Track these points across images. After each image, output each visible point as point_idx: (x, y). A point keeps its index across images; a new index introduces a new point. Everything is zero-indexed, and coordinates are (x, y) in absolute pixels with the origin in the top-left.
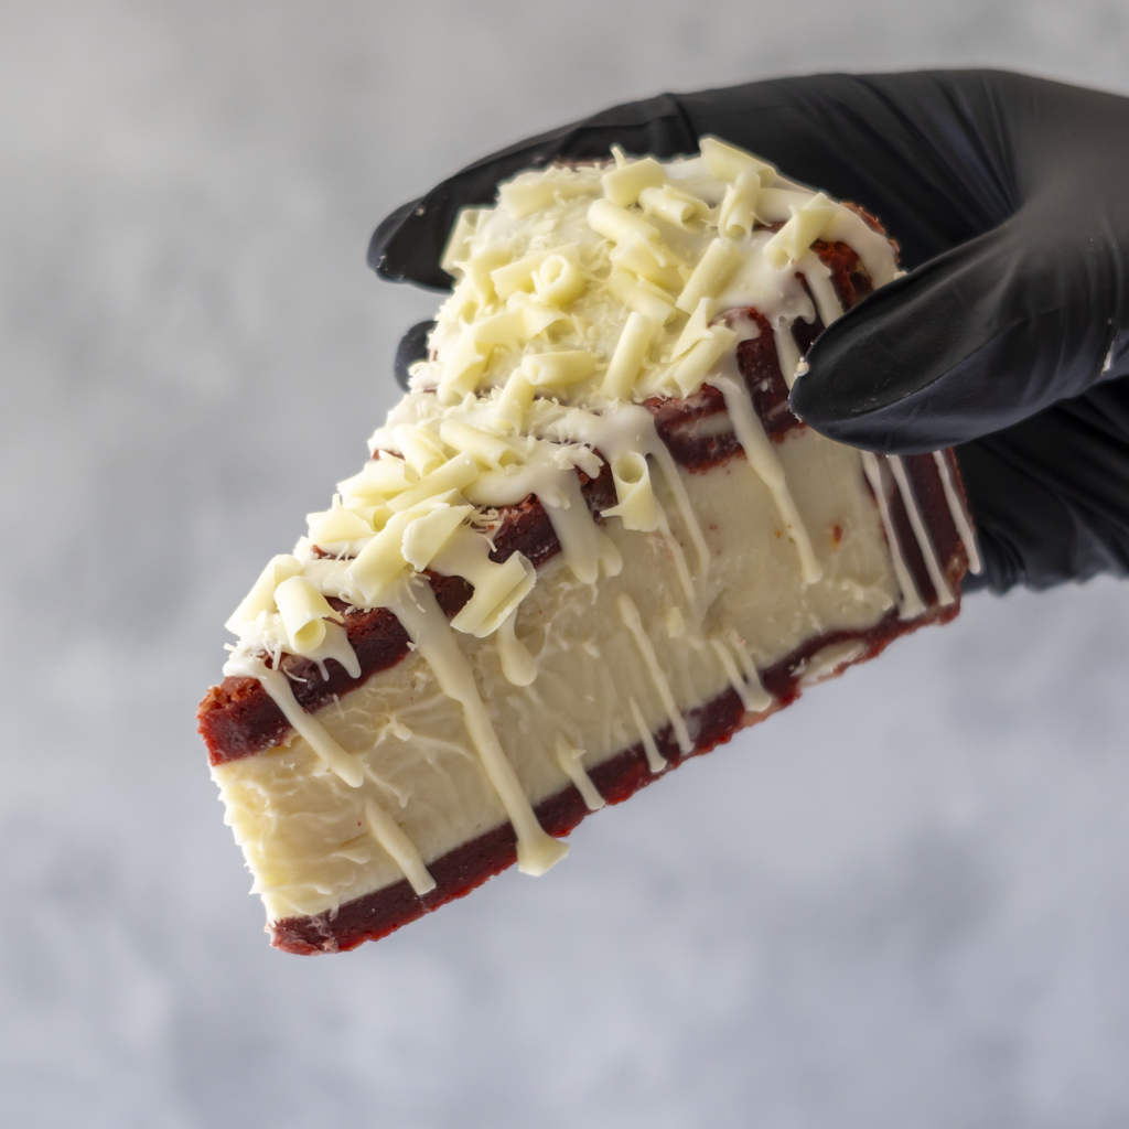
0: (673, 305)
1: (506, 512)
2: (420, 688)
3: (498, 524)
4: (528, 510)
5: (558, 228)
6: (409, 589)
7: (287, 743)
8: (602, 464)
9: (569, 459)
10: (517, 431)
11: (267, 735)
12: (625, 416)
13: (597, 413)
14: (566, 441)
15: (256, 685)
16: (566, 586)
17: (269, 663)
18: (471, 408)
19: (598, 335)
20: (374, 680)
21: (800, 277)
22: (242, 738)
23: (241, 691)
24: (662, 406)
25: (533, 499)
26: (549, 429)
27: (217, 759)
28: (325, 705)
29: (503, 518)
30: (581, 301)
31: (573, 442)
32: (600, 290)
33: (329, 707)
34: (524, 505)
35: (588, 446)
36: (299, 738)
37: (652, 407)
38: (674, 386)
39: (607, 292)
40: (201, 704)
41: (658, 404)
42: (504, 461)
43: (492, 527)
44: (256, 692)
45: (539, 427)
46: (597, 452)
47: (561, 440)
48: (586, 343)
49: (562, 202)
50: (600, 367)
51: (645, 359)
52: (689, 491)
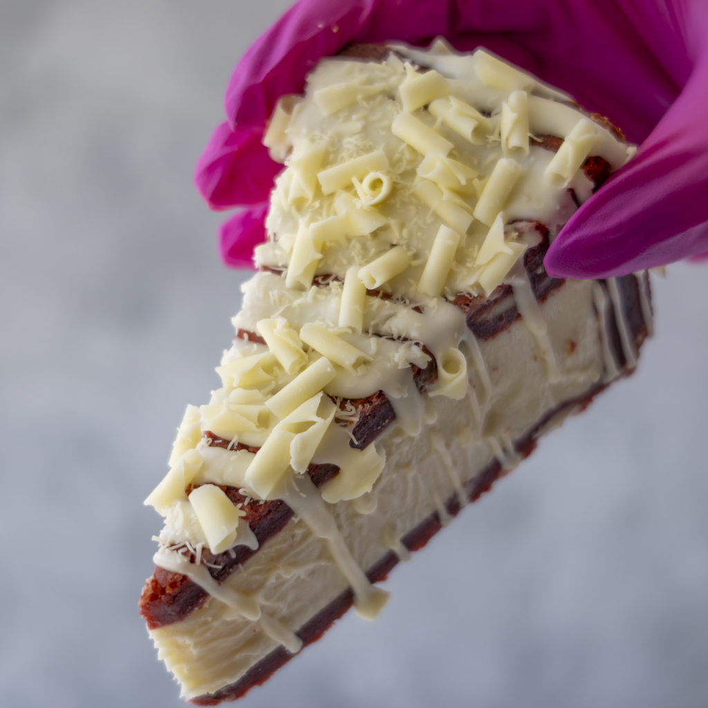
0: (471, 213)
1: (360, 407)
2: (298, 538)
3: (356, 420)
4: (376, 402)
5: (366, 130)
6: (294, 484)
7: (206, 605)
8: (430, 359)
9: (407, 360)
10: (359, 328)
11: (192, 605)
12: (444, 315)
13: (418, 309)
14: (399, 337)
15: (185, 578)
16: (398, 440)
17: (192, 559)
18: (315, 299)
19: (410, 234)
20: (267, 545)
21: (572, 192)
22: (174, 613)
23: (173, 585)
24: (471, 304)
25: (381, 394)
26: (384, 328)
27: (153, 626)
28: (233, 572)
29: (359, 413)
30: (392, 201)
31: (405, 339)
32: (407, 194)
33: (235, 573)
34: (374, 400)
35: (417, 344)
36: (214, 600)
37: (463, 306)
38: (478, 285)
39: (413, 195)
40: (142, 597)
41: (468, 302)
42: (356, 365)
43: (352, 422)
44: (185, 582)
45: (376, 326)
46: (426, 350)
47: (395, 337)
48: (402, 242)
49: (365, 103)
50: (416, 263)
51: (455, 263)
52: (483, 353)
